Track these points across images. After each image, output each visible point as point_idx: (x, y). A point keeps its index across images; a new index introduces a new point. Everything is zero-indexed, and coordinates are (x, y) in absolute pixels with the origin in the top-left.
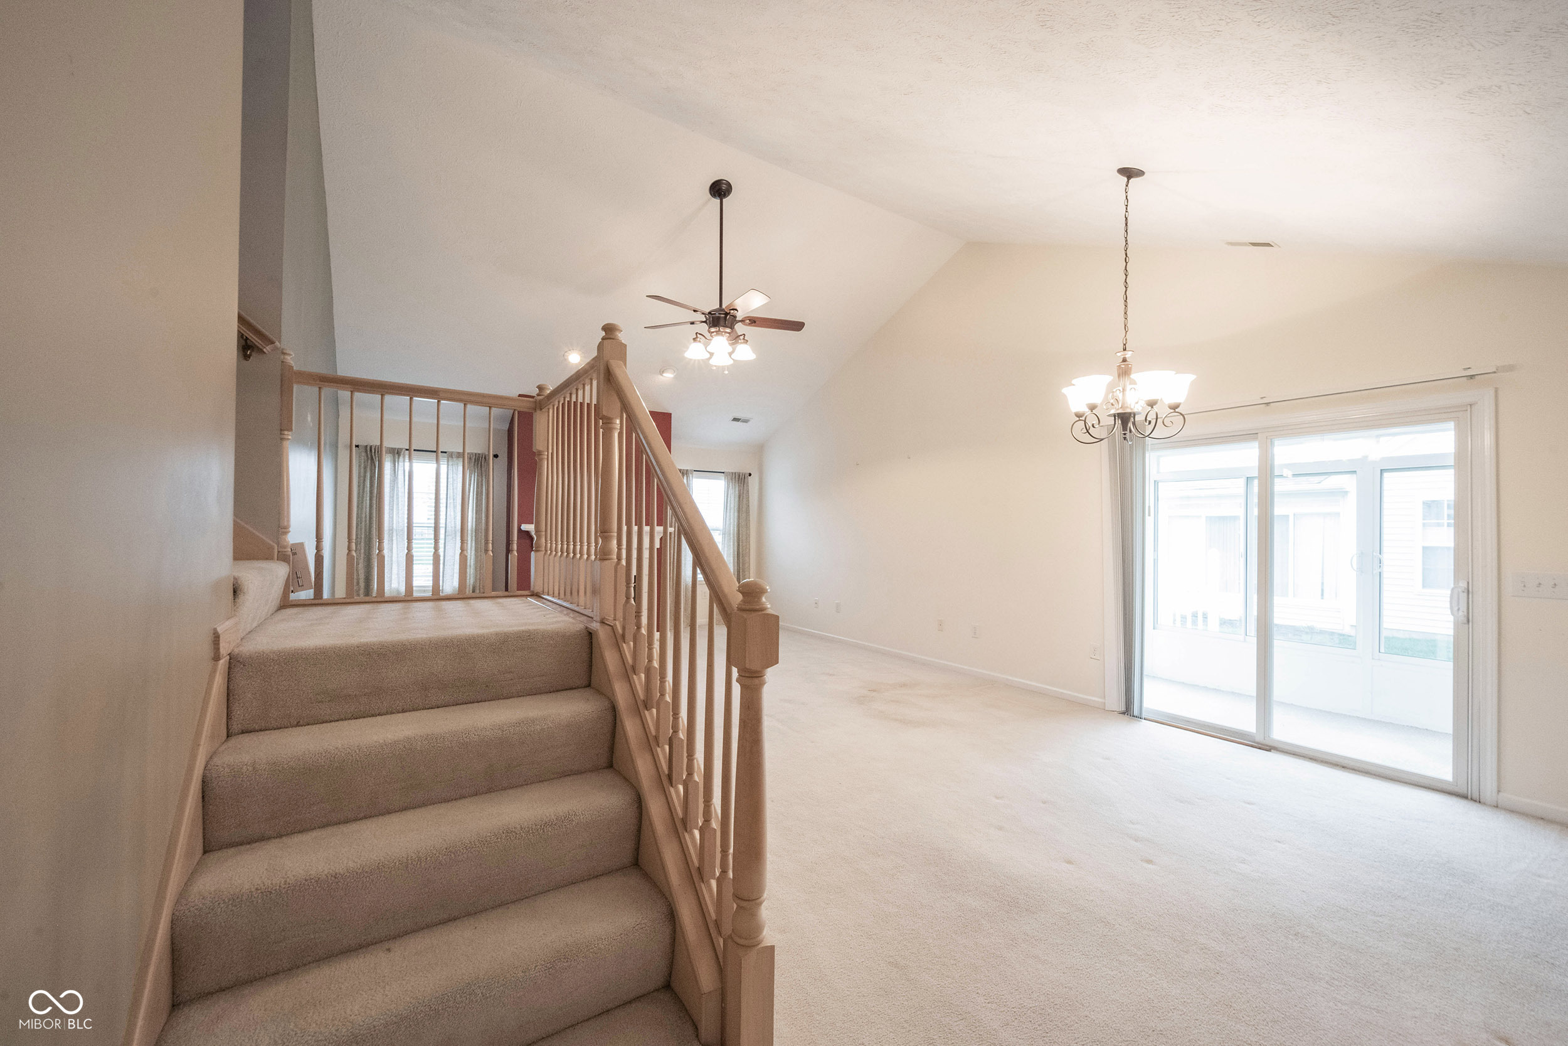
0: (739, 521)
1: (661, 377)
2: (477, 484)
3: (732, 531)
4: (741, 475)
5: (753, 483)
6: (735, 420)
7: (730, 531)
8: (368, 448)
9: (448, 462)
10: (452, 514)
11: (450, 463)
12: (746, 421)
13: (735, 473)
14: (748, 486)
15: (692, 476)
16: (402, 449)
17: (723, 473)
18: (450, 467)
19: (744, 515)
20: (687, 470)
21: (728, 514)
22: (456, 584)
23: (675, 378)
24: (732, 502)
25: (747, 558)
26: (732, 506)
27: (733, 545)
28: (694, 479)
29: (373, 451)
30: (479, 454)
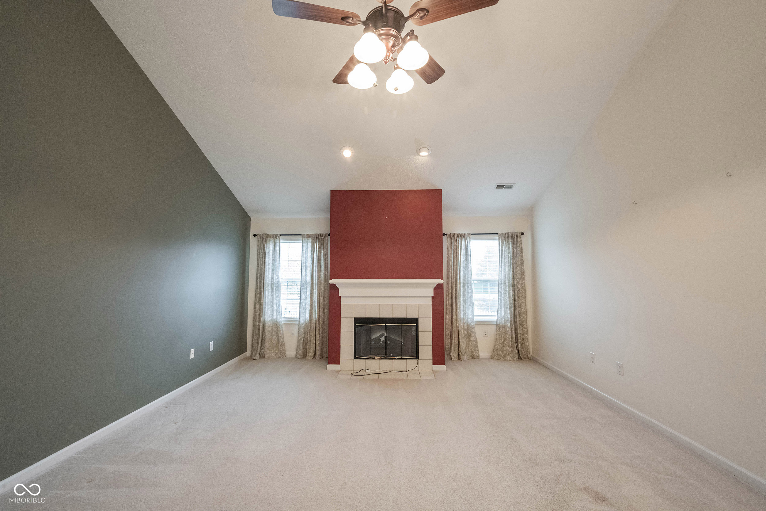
0: (513, 273)
1: (420, 157)
2: (318, 253)
3: (507, 282)
4: (513, 234)
5: (526, 241)
6: (499, 187)
7: (505, 281)
8: (261, 236)
9: (302, 240)
10: (305, 272)
11: (304, 241)
12: (510, 187)
13: (508, 233)
14: (521, 243)
15: (470, 239)
16: (277, 235)
17: (497, 234)
18: (304, 244)
19: (519, 268)
20: (464, 234)
21: (503, 267)
22: (308, 317)
23: (429, 155)
24: (507, 257)
25: (523, 304)
26: (507, 260)
27: (509, 293)
28: (471, 241)
29: (263, 237)
30: (319, 234)
